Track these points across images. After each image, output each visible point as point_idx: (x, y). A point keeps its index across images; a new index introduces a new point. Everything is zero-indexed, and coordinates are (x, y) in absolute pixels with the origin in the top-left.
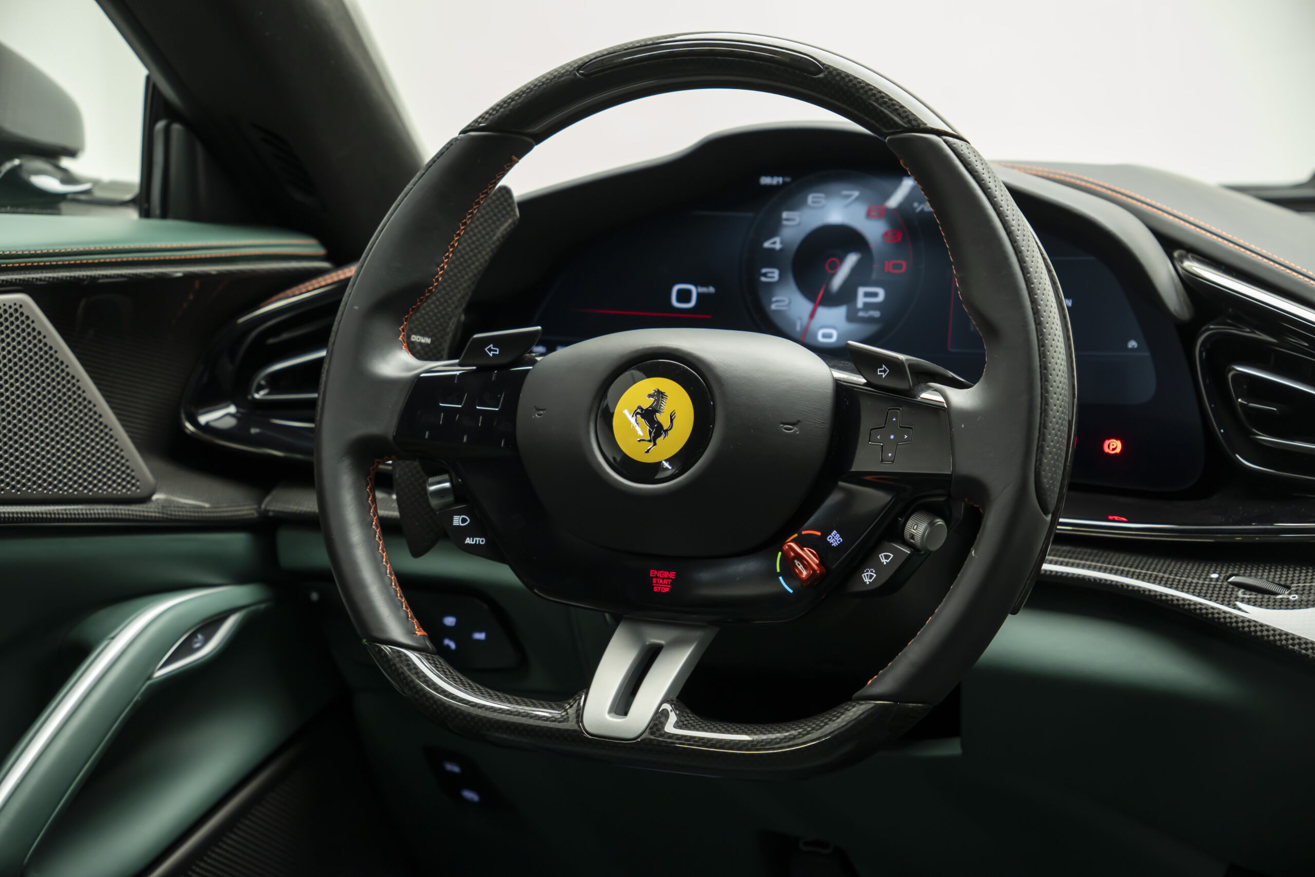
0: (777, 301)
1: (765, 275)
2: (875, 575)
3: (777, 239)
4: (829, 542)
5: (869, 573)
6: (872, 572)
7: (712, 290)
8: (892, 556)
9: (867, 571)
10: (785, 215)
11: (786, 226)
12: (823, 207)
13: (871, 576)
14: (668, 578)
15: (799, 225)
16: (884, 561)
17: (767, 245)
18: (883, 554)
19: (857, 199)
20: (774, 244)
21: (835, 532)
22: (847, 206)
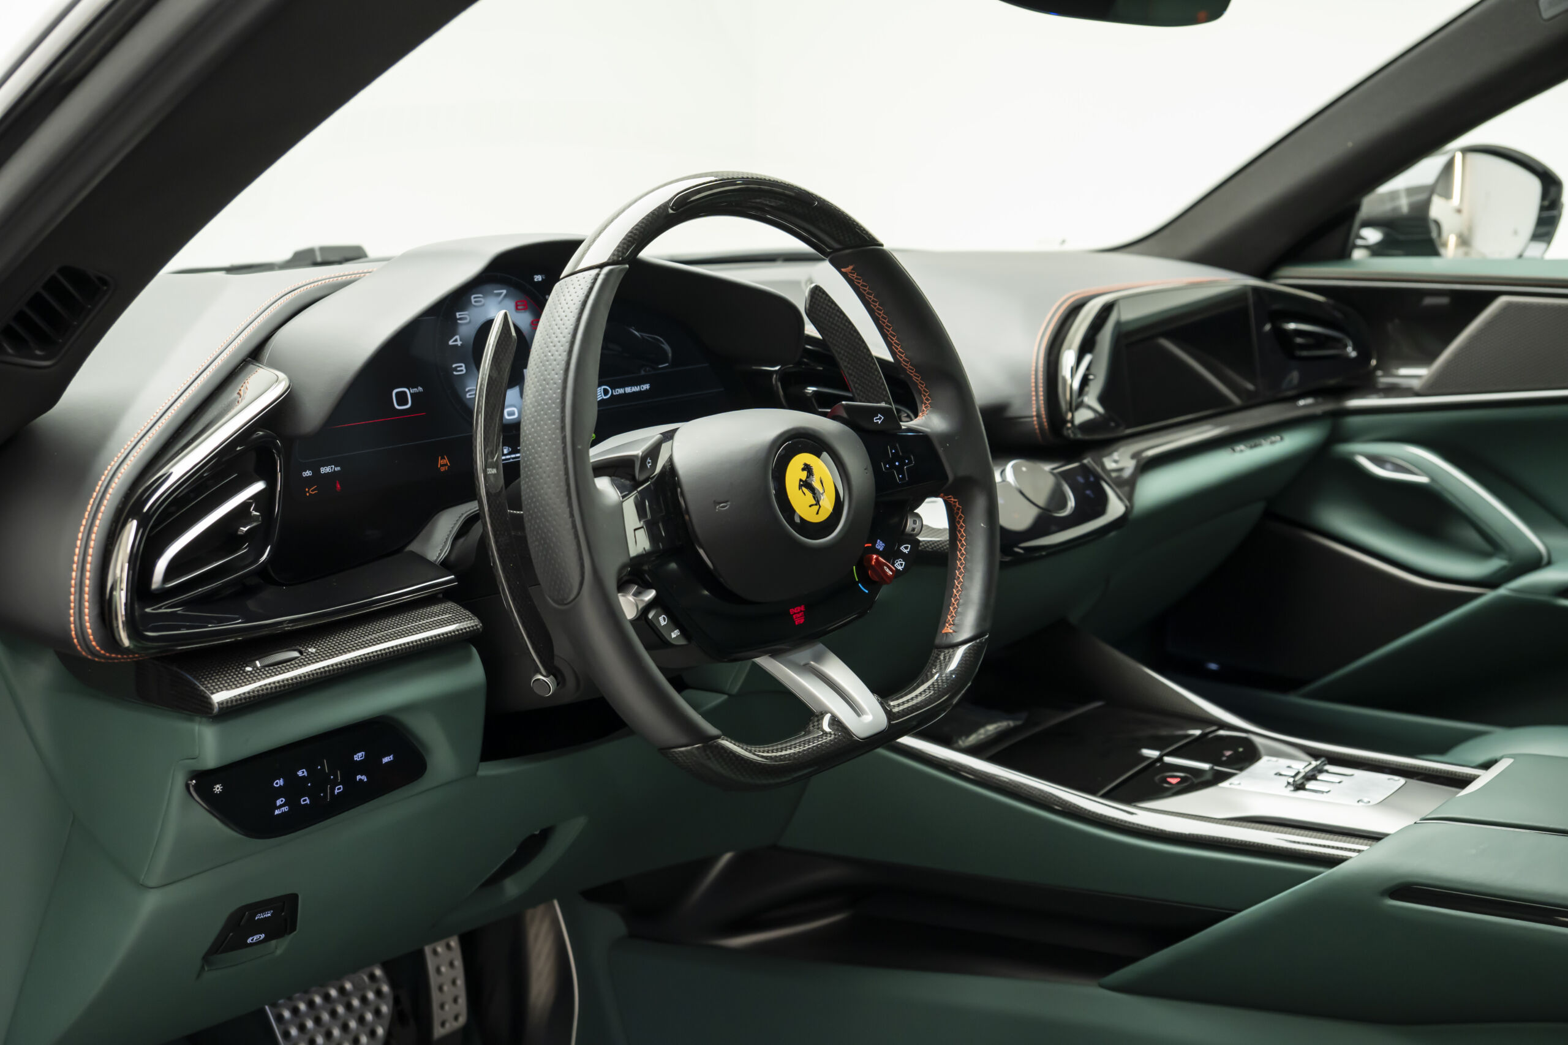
0: (469, 391)
1: (455, 369)
2: (904, 563)
3: (457, 337)
4: (877, 549)
5: (899, 562)
6: (900, 561)
7: (420, 389)
8: (909, 546)
9: (897, 562)
10: (458, 315)
11: (461, 324)
12: (483, 305)
13: (901, 564)
14: (801, 611)
15: (470, 322)
16: (906, 551)
17: (451, 343)
18: (902, 547)
19: (506, 296)
20: (456, 341)
21: (879, 541)
22: (500, 302)
